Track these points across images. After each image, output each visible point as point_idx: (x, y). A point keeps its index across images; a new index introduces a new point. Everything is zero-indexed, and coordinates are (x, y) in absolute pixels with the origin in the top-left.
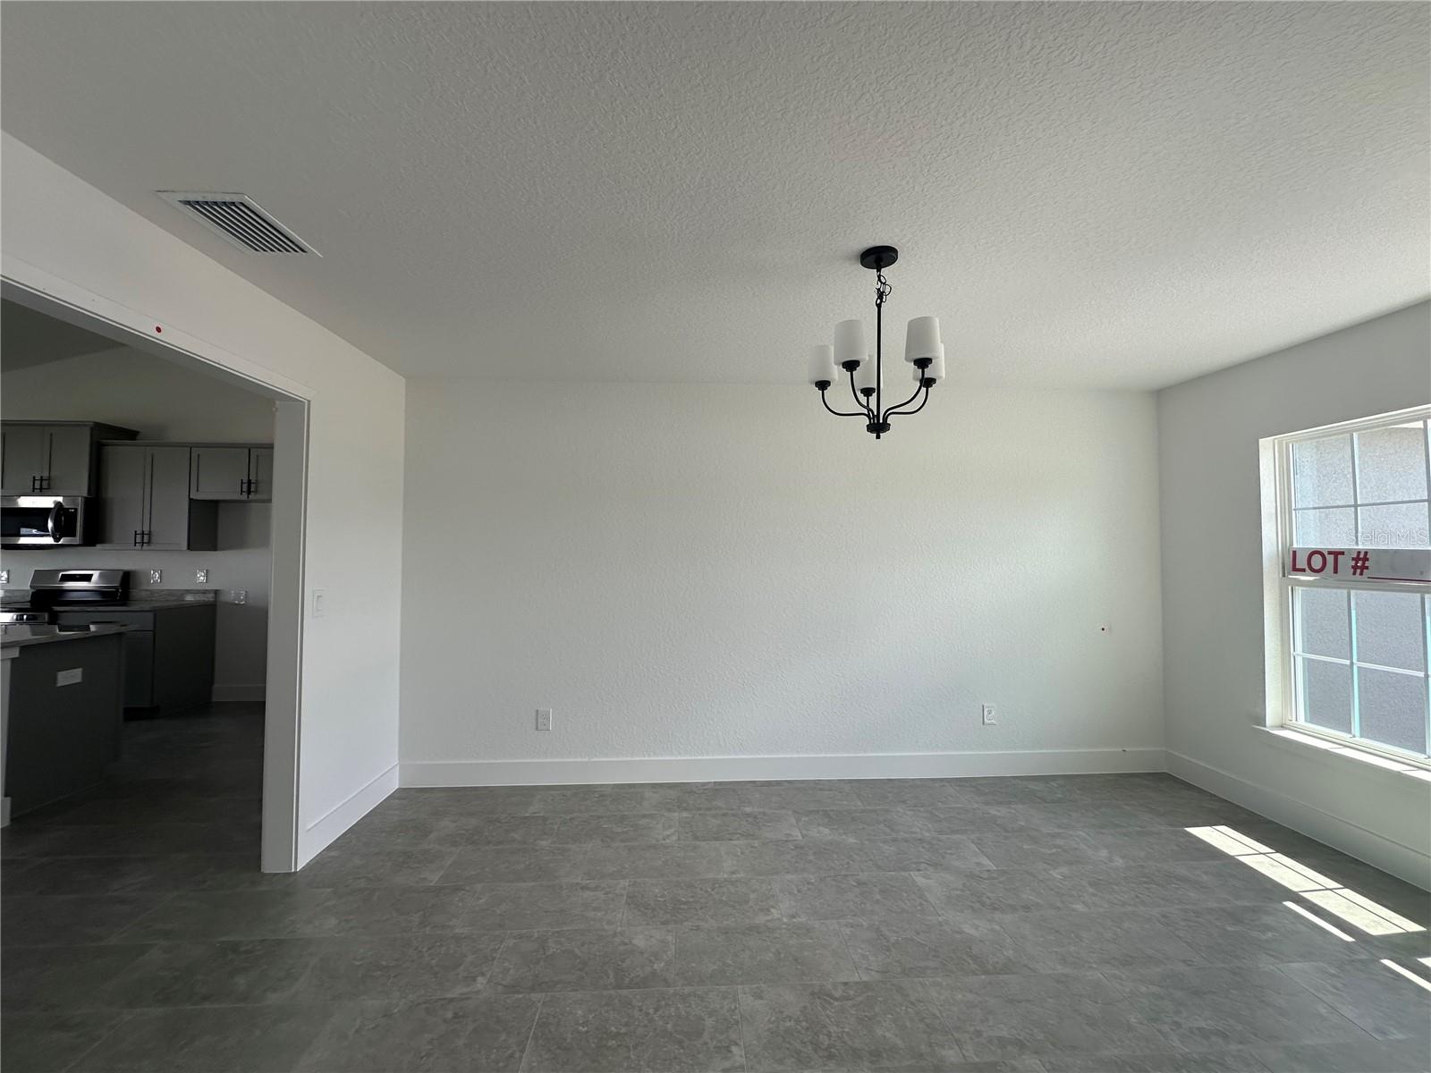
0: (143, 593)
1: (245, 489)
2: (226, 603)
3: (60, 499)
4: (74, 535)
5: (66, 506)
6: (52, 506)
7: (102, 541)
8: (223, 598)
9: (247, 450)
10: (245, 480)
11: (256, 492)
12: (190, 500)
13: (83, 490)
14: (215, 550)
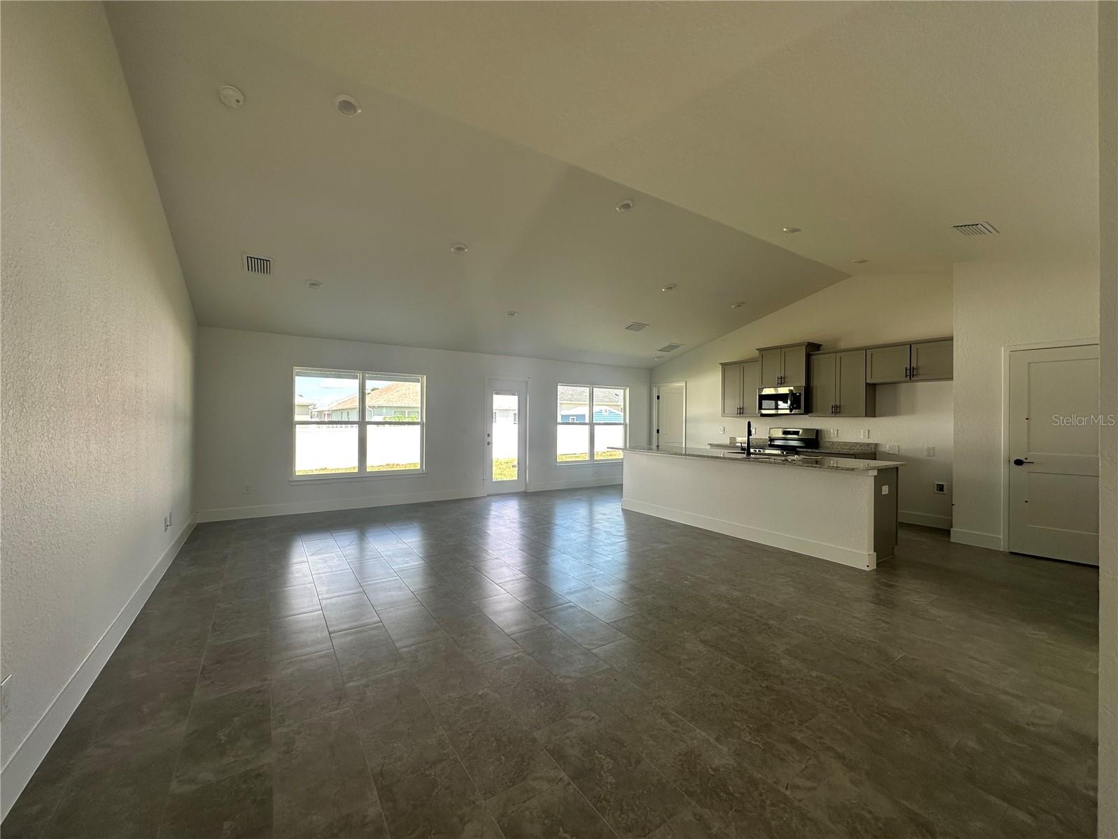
0: (828, 444)
1: (908, 373)
2: (883, 453)
3: (792, 388)
4: (800, 408)
5: (794, 392)
6: (788, 392)
7: (812, 412)
8: (881, 449)
9: (909, 346)
10: (908, 368)
11: (917, 375)
12: (866, 384)
13: (803, 384)
14: (875, 417)
